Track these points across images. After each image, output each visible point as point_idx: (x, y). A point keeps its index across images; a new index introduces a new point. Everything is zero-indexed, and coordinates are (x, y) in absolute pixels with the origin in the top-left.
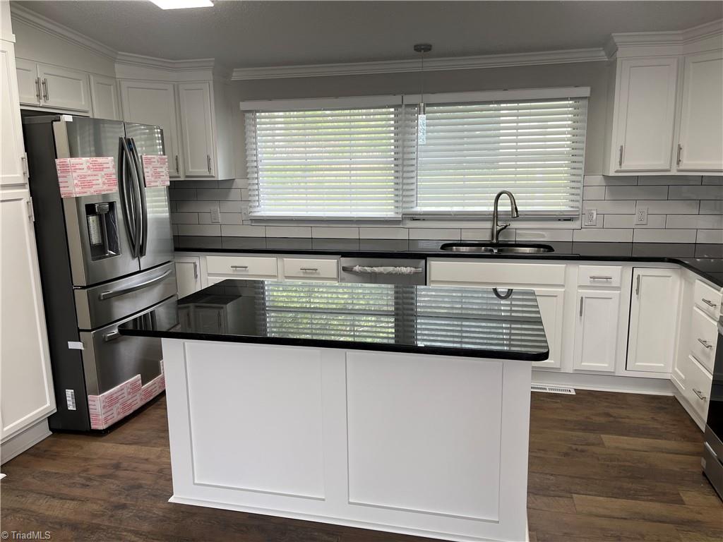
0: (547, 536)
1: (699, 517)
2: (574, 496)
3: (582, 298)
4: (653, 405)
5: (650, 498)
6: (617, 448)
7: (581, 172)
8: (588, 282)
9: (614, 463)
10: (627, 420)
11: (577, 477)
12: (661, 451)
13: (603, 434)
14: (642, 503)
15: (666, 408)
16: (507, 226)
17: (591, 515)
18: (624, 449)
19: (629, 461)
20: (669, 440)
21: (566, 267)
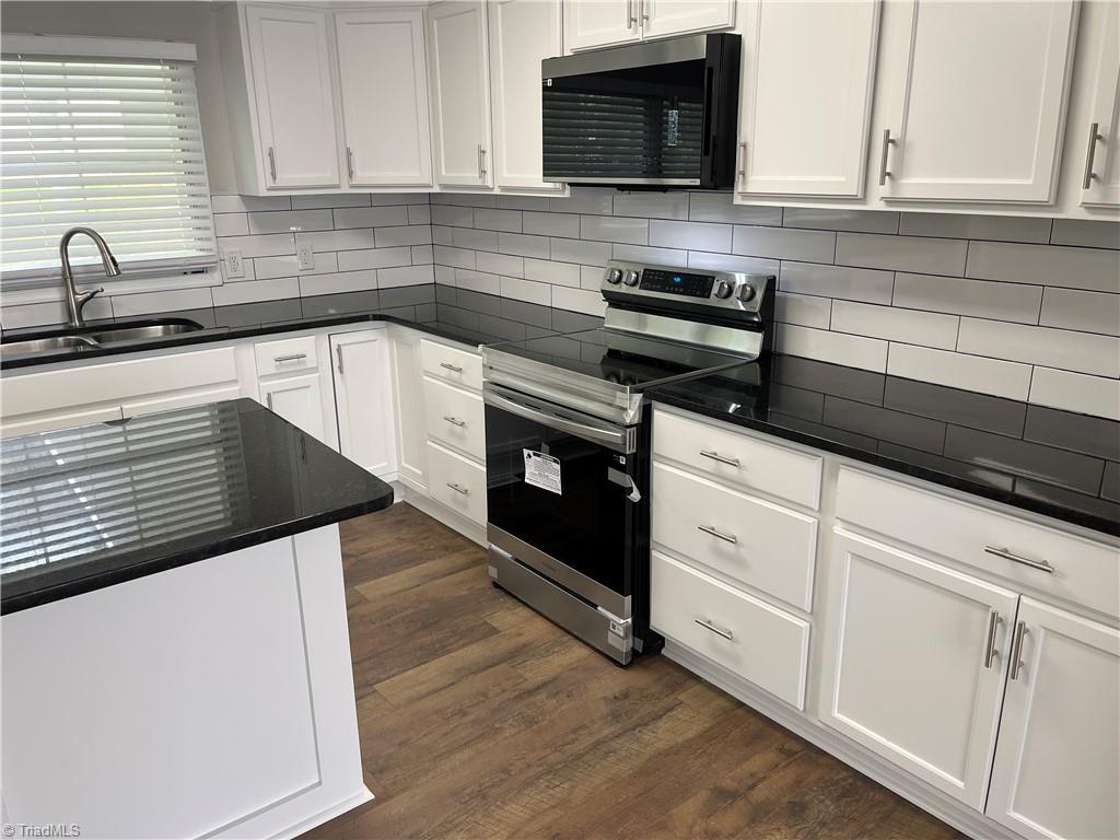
0: (381, 762)
1: (522, 640)
2: (377, 686)
3: (269, 395)
4: (386, 521)
5: (461, 643)
6: (384, 597)
7: (206, 190)
8: (271, 368)
9: (393, 618)
10: (371, 554)
11: (364, 660)
12: (433, 577)
13: (355, 585)
14: (457, 653)
15: (403, 520)
16: (94, 294)
17: (411, 701)
18: (393, 594)
19: (406, 608)
20: (434, 559)
21: (234, 351)
